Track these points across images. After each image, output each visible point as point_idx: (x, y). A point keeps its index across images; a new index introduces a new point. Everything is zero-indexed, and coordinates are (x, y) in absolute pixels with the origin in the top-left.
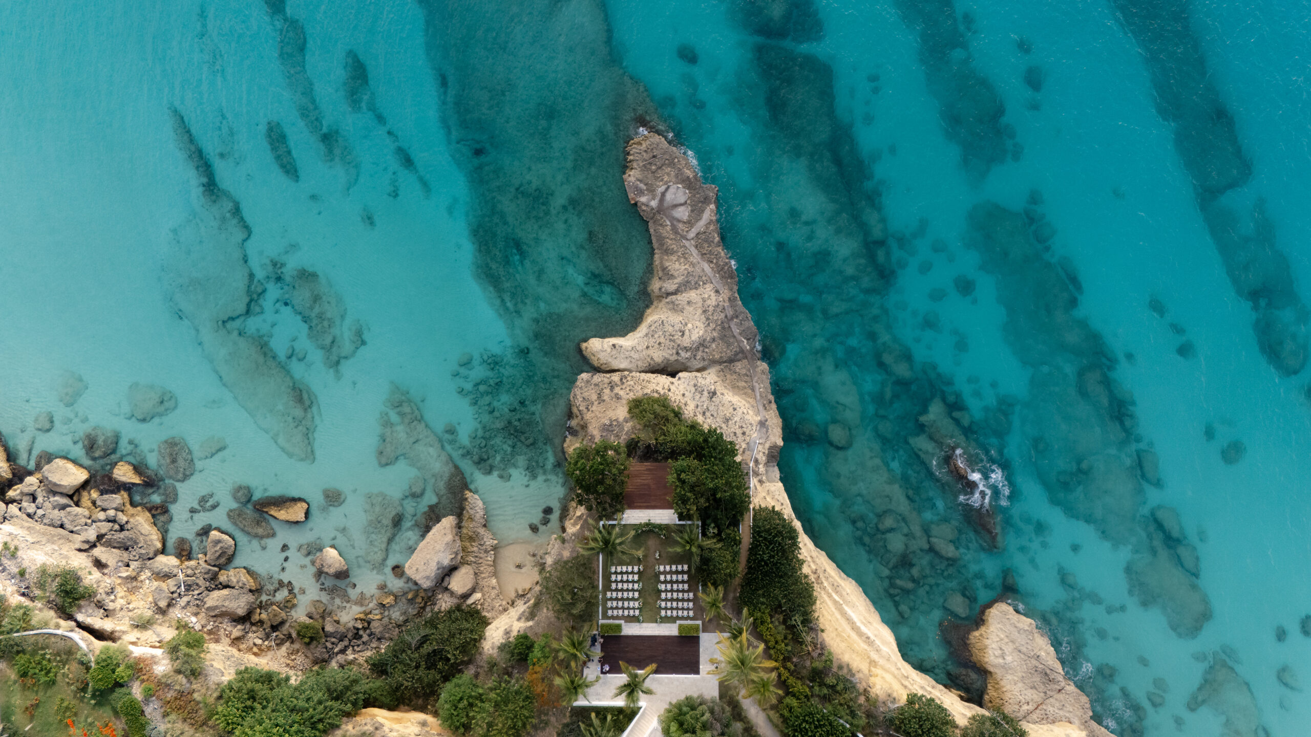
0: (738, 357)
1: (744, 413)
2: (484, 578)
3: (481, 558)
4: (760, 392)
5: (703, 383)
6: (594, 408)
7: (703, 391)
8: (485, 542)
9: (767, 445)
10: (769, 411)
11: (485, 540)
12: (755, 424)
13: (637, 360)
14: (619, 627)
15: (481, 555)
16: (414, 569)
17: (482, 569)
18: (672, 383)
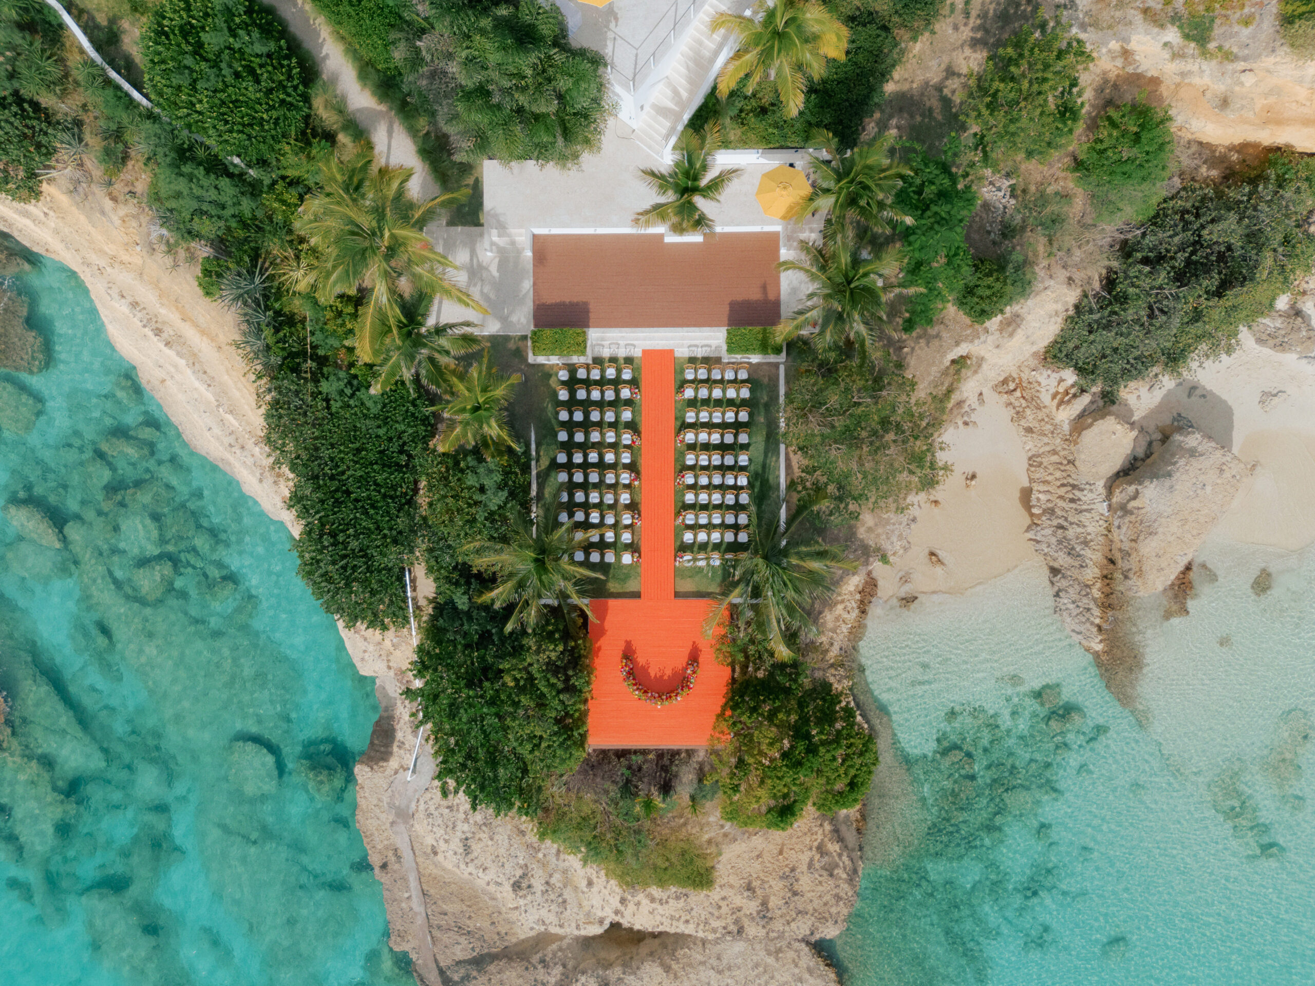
0: (462, 972)
1: (446, 841)
2: (1054, 452)
3: (1061, 497)
4: (408, 889)
5: (543, 913)
6: (805, 857)
7: (545, 892)
8: (1054, 534)
9: (393, 763)
10: (387, 848)
11: (1053, 540)
12: (421, 815)
13: (703, 963)
14: (732, 346)
15: (1061, 503)
16: (1228, 474)
17: (1058, 474)
18: (617, 912)
